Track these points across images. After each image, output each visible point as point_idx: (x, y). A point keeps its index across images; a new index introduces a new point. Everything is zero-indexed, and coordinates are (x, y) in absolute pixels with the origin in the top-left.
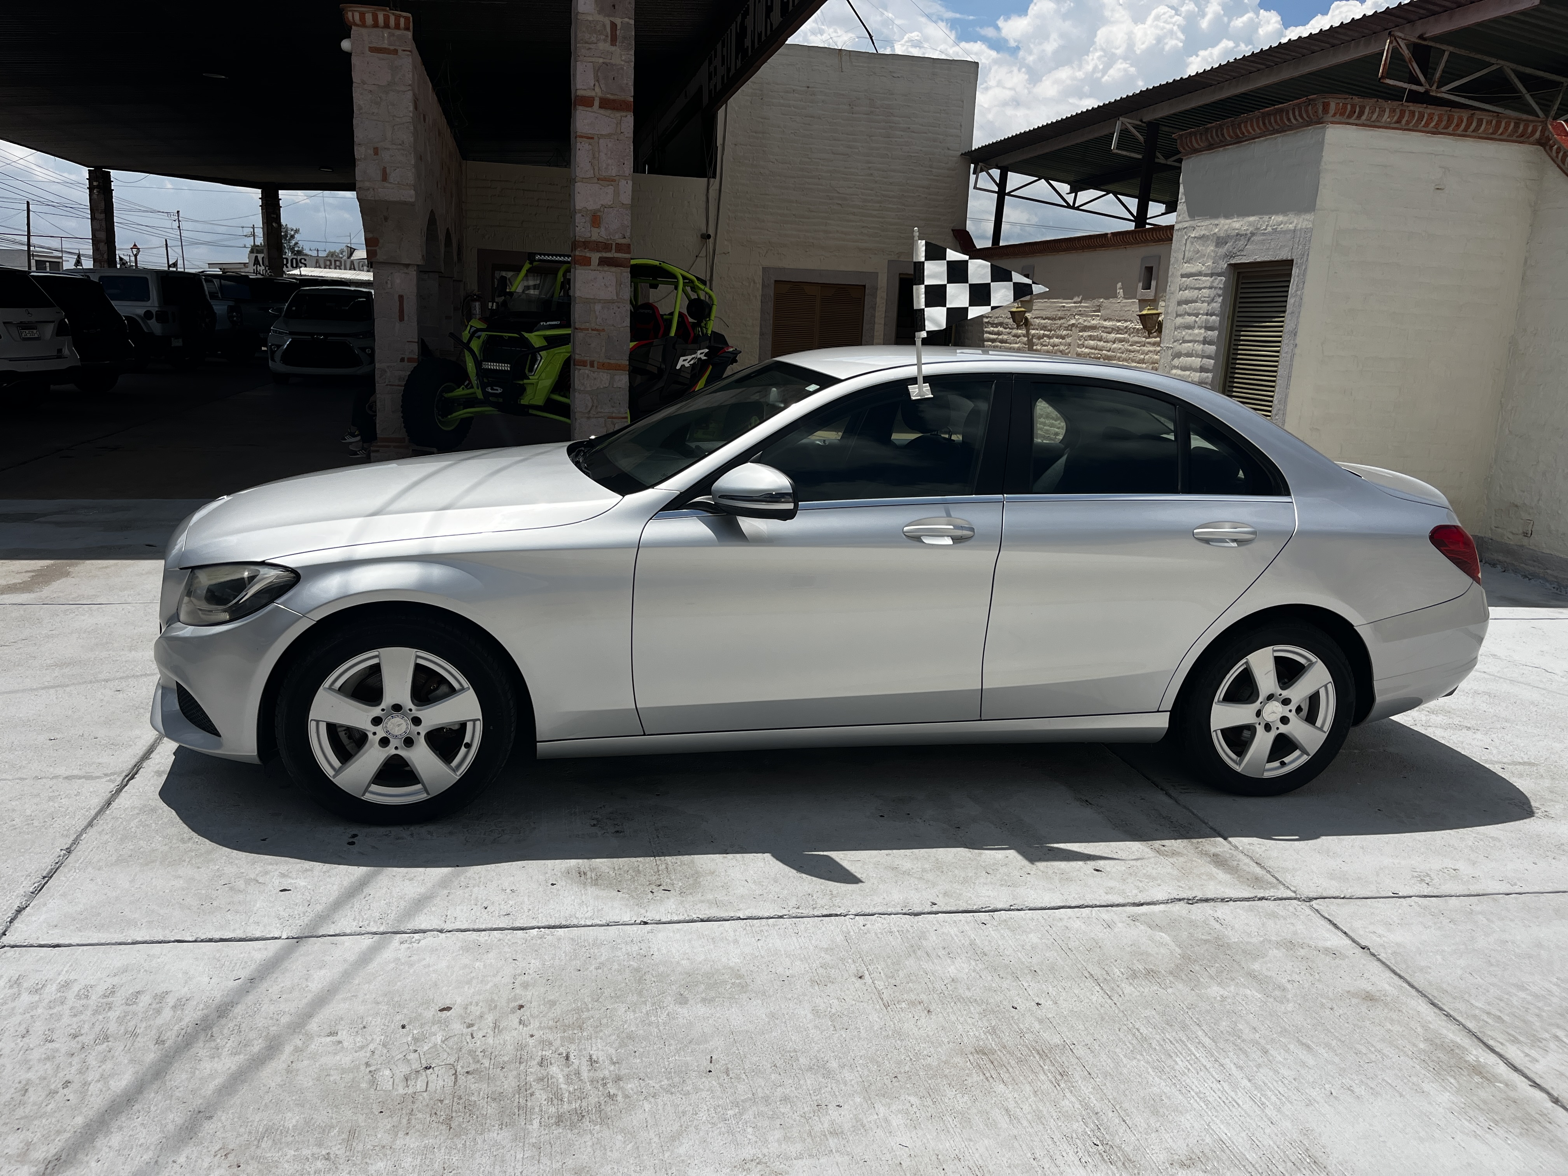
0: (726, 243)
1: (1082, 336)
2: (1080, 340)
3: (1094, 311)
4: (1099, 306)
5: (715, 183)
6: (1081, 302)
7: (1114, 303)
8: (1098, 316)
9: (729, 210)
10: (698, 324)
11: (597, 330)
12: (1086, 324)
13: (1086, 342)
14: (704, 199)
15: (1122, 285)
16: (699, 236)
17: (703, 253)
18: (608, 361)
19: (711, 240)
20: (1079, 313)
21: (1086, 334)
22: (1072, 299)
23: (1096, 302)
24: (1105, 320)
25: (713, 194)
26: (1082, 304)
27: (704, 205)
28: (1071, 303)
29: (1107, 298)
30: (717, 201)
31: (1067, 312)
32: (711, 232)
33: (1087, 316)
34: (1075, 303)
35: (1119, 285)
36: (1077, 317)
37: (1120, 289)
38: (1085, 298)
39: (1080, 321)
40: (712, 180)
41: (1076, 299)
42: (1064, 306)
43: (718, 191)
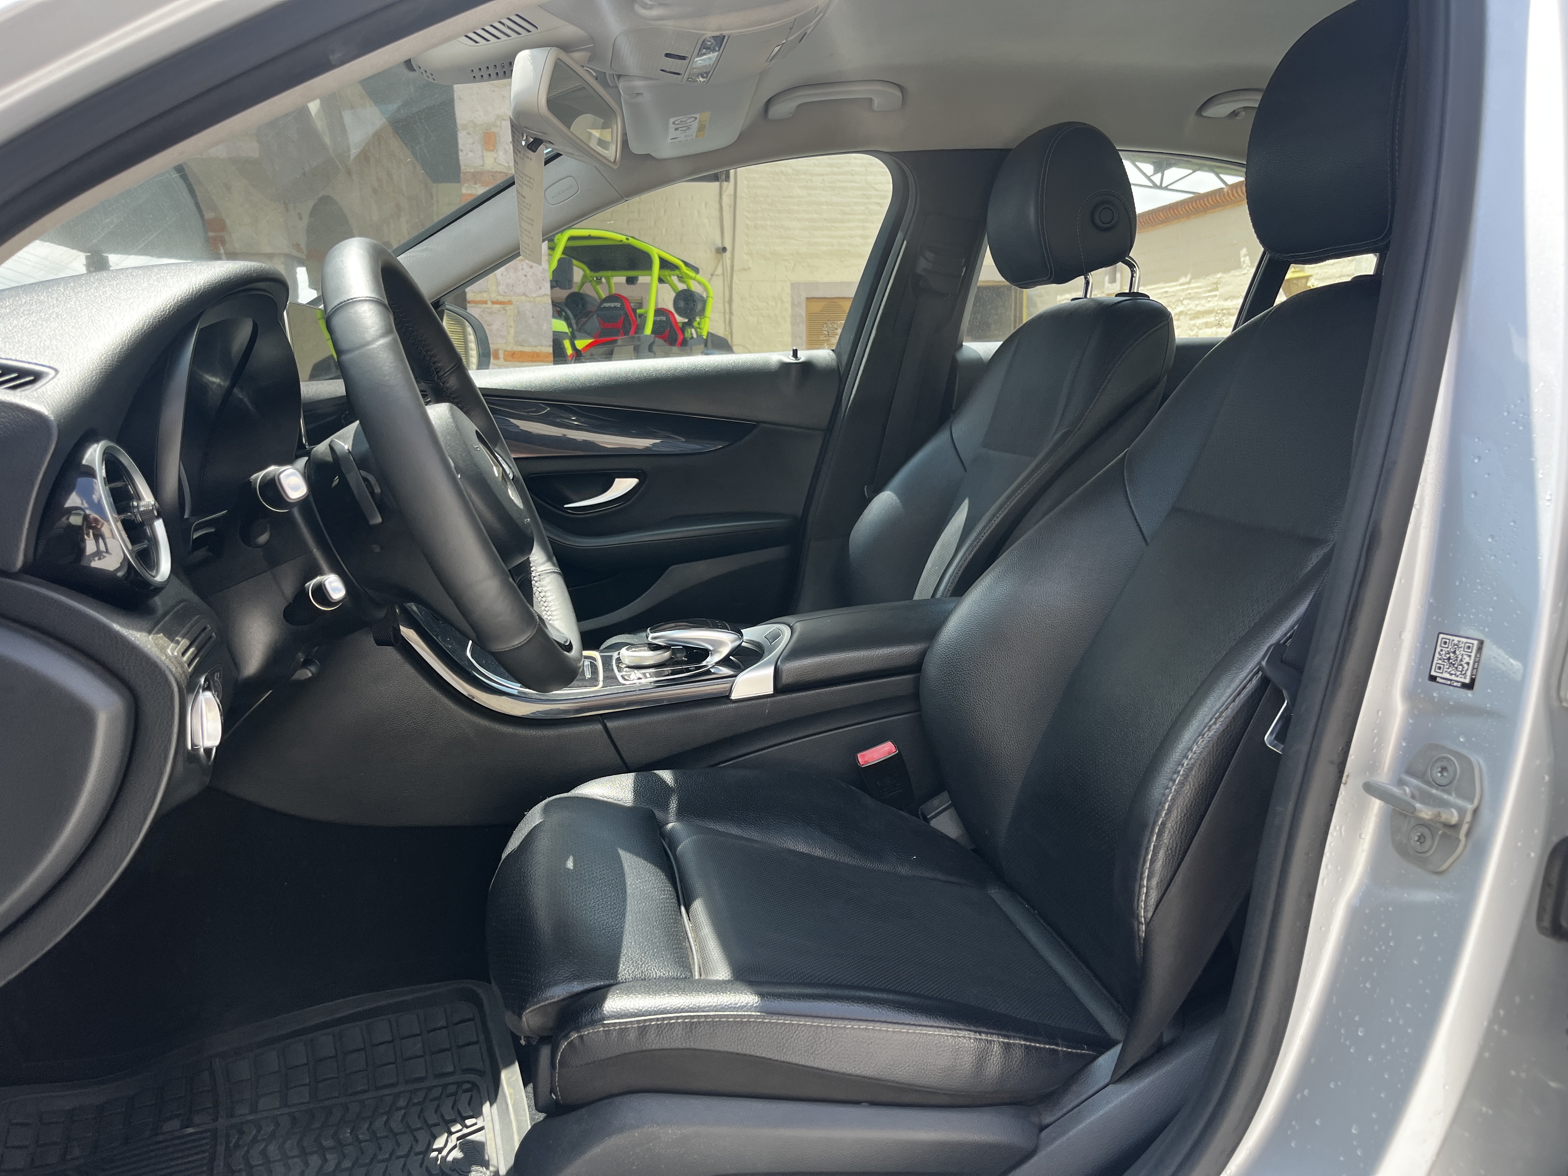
0: (746, 257)
1: (1194, 325)
2: (1192, 330)
3: (1210, 291)
4: (1216, 283)
5: (729, 187)
6: (1189, 283)
7: (1238, 276)
8: (1215, 296)
9: (747, 218)
10: (690, 324)
11: (501, 303)
12: (1199, 308)
13: (1201, 332)
14: (717, 206)
15: (1247, 250)
16: (713, 250)
17: (719, 271)
18: (520, 348)
19: (728, 254)
20: (1189, 296)
21: (1198, 322)
22: (1177, 280)
23: (1212, 279)
24: (1226, 300)
25: (727, 200)
26: (1192, 285)
27: (716, 214)
28: (1177, 285)
29: (1226, 271)
30: (732, 208)
31: (1170, 299)
32: (728, 246)
33: (1199, 298)
34: (1181, 285)
35: (1244, 251)
36: (1185, 302)
37: (1245, 256)
38: (1195, 277)
39: (1191, 306)
40: (725, 184)
41: (1183, 280)
42: (1166, 292)
43: (732, 197)
